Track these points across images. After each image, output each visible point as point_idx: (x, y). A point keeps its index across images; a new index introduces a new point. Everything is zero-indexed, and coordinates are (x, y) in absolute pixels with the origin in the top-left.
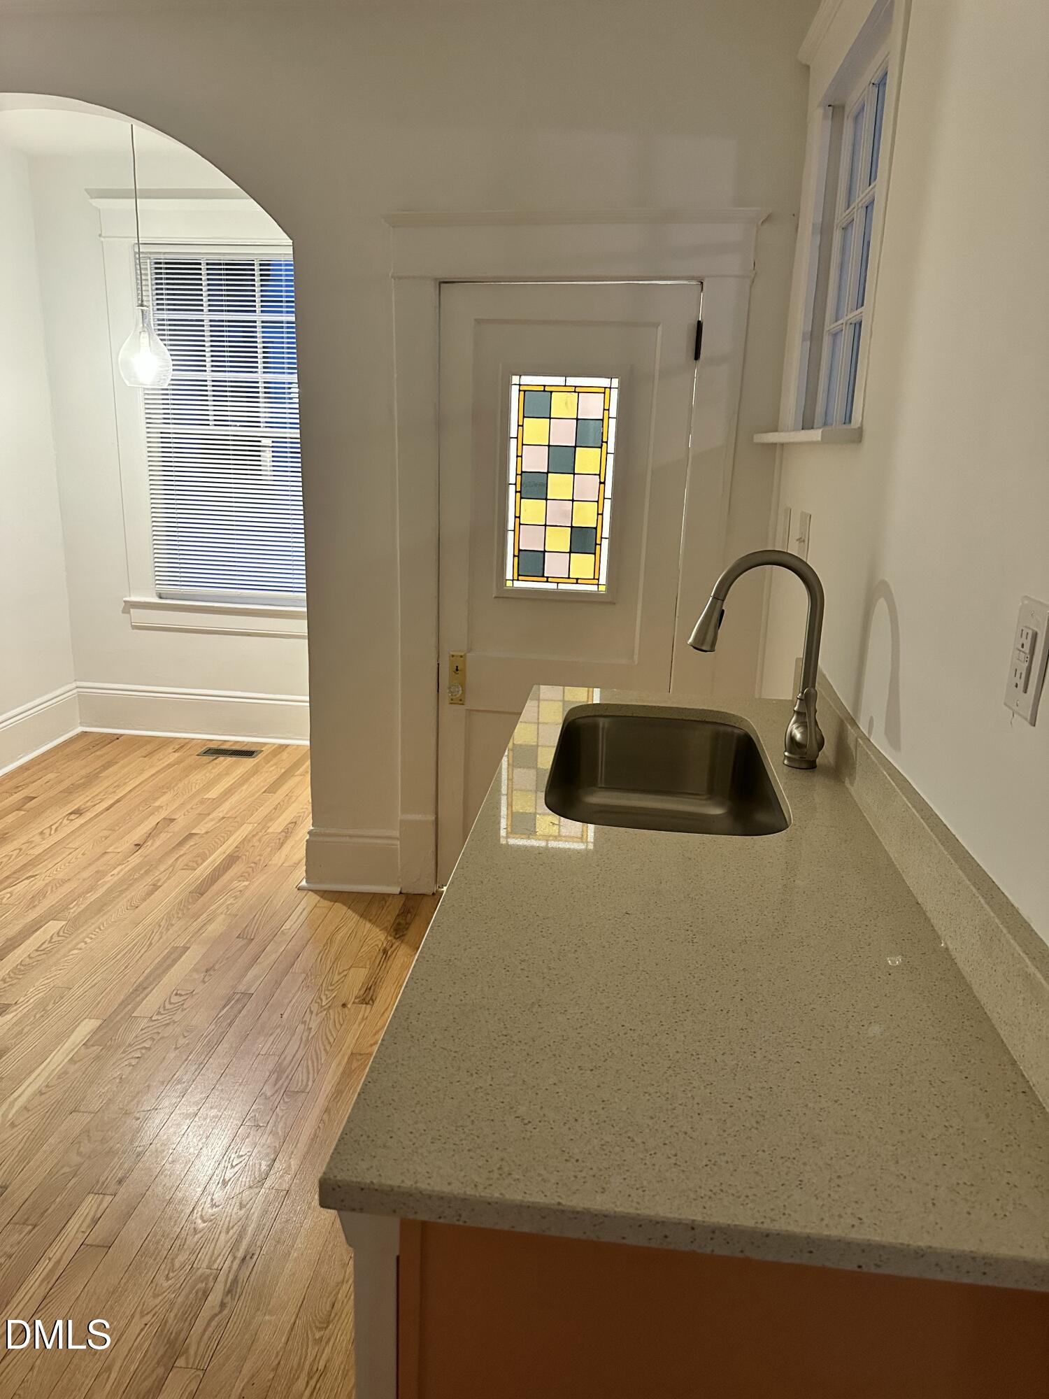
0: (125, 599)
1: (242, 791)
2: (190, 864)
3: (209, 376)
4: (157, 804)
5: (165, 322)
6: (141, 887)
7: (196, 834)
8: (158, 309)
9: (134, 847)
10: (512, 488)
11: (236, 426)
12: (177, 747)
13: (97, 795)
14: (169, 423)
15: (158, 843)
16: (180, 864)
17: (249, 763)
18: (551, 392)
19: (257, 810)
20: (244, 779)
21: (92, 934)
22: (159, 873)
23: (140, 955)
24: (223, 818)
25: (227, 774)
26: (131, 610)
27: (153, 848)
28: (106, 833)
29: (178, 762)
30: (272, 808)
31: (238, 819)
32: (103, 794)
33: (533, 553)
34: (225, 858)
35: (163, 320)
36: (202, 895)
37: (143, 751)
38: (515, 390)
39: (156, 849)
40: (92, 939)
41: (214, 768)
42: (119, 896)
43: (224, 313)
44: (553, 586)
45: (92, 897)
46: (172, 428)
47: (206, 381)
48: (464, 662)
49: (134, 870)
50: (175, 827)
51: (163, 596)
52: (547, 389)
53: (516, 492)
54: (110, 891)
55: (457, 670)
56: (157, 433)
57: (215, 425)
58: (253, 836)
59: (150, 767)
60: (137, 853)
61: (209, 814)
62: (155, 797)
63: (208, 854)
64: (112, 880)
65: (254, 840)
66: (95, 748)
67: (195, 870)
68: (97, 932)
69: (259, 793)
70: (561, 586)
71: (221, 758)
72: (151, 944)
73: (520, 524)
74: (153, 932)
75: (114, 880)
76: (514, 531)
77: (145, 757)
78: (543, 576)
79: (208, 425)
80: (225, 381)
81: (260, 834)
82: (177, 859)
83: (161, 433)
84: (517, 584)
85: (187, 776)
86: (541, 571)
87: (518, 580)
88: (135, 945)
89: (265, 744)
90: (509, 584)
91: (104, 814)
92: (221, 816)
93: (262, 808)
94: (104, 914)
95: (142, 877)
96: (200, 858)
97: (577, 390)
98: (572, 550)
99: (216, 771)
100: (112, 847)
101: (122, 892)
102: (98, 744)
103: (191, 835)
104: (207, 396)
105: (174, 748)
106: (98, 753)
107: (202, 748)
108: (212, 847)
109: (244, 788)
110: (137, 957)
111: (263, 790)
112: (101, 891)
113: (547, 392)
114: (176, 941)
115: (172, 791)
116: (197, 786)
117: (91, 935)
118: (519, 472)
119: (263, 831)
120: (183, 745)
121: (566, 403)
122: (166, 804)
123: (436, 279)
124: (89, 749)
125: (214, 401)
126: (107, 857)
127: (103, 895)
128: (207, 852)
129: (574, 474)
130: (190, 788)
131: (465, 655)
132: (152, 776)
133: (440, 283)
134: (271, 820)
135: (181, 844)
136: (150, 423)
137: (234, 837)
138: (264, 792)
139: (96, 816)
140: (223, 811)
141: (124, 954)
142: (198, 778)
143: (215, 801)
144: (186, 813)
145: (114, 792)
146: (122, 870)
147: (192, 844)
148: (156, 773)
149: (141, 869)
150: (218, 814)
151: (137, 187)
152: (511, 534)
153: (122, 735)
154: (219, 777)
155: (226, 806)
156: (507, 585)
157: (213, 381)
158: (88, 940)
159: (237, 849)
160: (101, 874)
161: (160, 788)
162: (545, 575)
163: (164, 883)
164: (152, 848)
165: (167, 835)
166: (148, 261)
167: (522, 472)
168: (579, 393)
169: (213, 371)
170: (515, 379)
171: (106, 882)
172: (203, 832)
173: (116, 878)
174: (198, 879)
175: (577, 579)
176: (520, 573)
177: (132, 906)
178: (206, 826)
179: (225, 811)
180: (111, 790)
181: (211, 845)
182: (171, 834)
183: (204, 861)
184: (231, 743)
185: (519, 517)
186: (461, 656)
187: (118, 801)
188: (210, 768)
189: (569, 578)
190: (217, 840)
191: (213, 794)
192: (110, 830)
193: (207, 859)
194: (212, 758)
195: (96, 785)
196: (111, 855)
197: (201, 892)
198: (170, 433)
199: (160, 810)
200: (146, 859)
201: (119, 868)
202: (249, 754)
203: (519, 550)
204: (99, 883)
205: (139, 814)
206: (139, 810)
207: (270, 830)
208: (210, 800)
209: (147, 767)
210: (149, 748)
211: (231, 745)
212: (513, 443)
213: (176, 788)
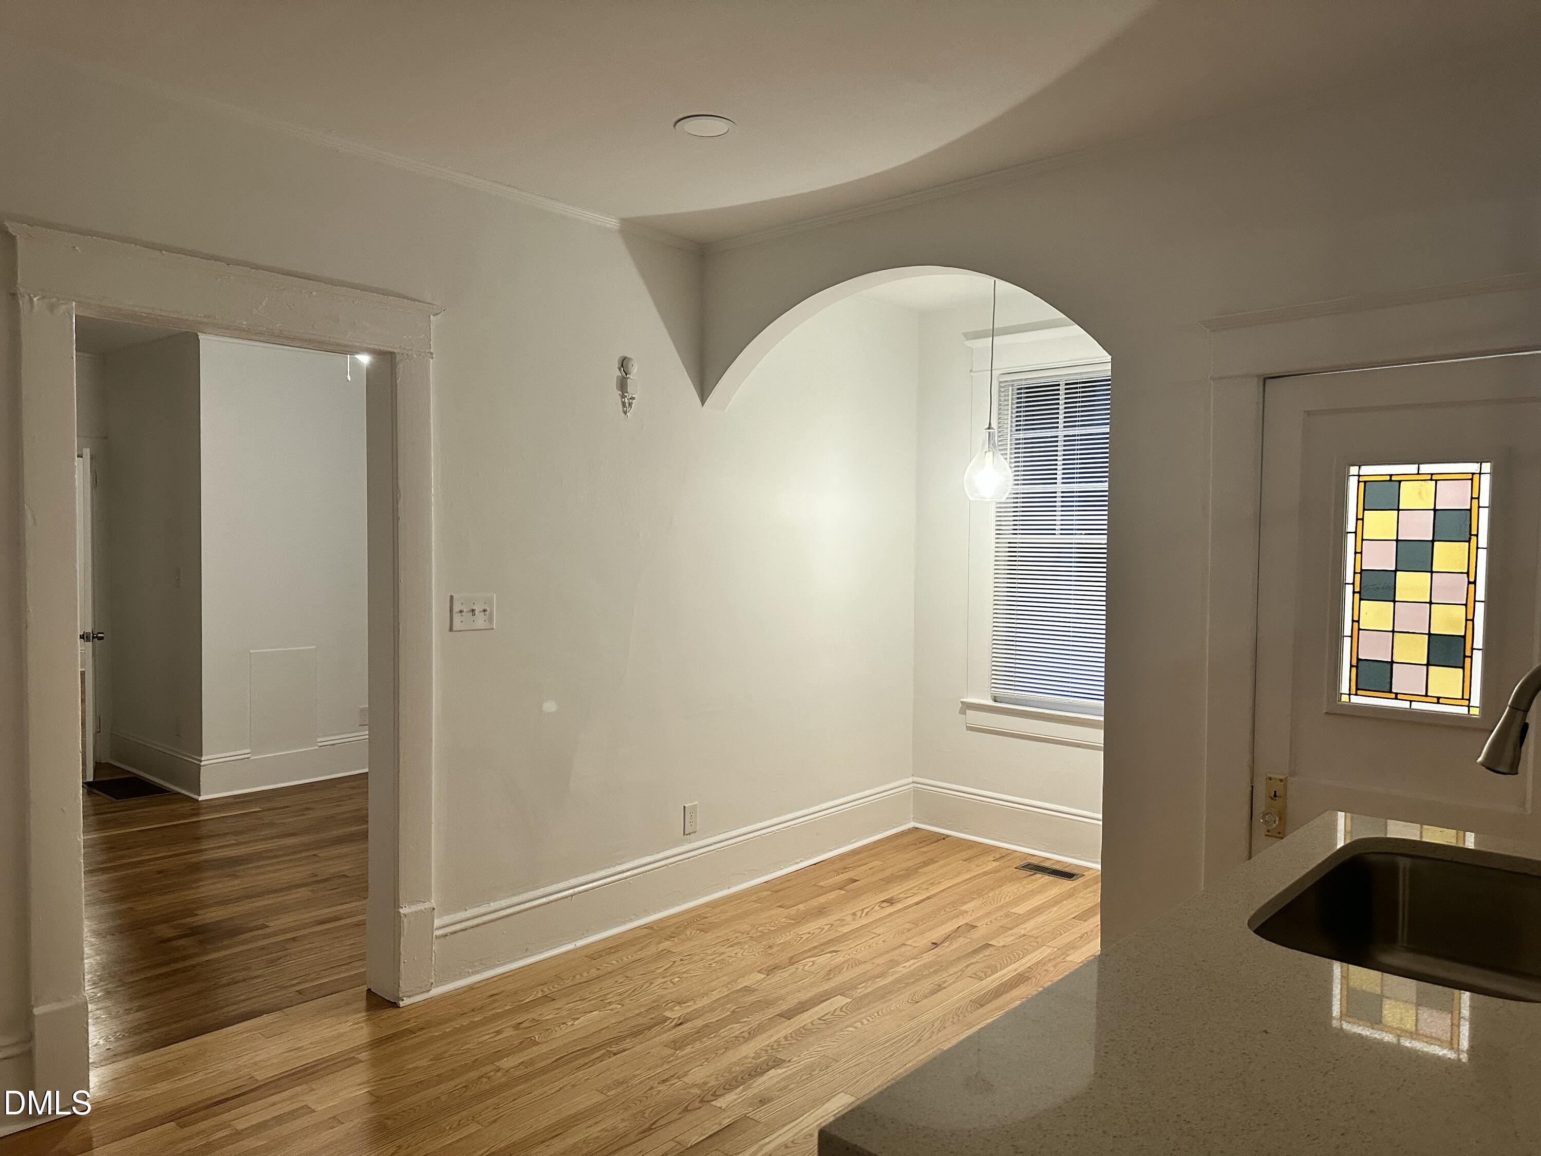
0: (962, 700)
1: (1051, 912)
2: (979, 973)
3: (1059, 487)
4: (964, 908)
5: (1021, 441)
6: (926, 985)
7: (991, 945)
8: (1017, 430)
9: (930, 945)
10: (1349, 589)
11: (1081, 534)
12: (998, 856)
13: (911, 889)
14: (1016, 534)
15: (955, 946)
16: (970, 972)
17: (1067, 884)
18: (1400, 482)
19: (1061, 934)
20: (1055, 902)
21: (870, 1017)
22: (947, 975)
23: (907, 1048)
24: (1024, 935)
25: (1040, 892)
26: (968, 711)
27: (948, 950)
28: (907, 926)
29: (996, 871)
30: (1079, 935)
31: (1039, 940)
32: (917, 888)
33: (1376, 664)
34: (1015, 975)
35: (1020, 439)
36: (982, 1006)
37: (965, 854)
38: (1353, 482)
39: (951, 951)
40: (868, 1021)
41: (1028, 884)
42: (904, 987)
43: (1077, 428)
44: (1406, 705)
45: (881, 982)
46: (1019, 538)
47: (1056, 492)
48: (1285, 787)
49: (925, 967)
50: (975, 935)
51: (997, 700)
52: (1394, 478)
53: (1354, 592)
54: (898, 981)
55: (1275, 796)
56: (1006, 543)
57: (1061, 534)
58: (1050, 960)
59: (968, 871)
60: (930, 952)
61: (1011, 929)
62: (965, 901)
63: (999, 968)
64: (901, 971)
65: (1050, 964)
66: (921, 845)
67: (982, 980)
68: (875, 1016)
69: (1068, 918)
70: (1415, 706)
71: (1038, 876)
72: (919, 1040)
73: (1359, 629)
74: (925, 1030)
75: (904, 972)
76: (1351, 636)
77: (965, 861)
78: (1391, 692)
79: (1055, 534)
80: (1073, 492)
81: (1058, 960)
82: (968, 966)
83: (1009, 543)
84: (1355, 699)
85: (1000, 886)
86: (1388, 685)
87: (1356, 694)
88: (906, 1037)
89: (1089, 869)
90: (1345, 698)
91: (913, 907)
92: (1023, 933)
93: (1067, 934)
94: (886, 1002)
95: (929, 975)
96: (990, 970)
97: (1434, 477)
98: (1431, 662)
99: (1030, 887)
100: (912, 941)
101: (907, 984)
102: (925, 841)
103: (988, 946)
104: (1055, 506)
105: (994, 857)
106: (924, 849)
107: (1022, 862)
108: (1006, 962)
109: (1055, 909)
110: (904, 1049)
111: (1073, 916)
112: (890, 979)
113: (1394, 483)
114: (944, 1043)
115: (981, 898)
116: (1007, 898)
117: (868, 1018)
118: (1358, 570)
119: (1062, 958)
120: (1005, 855)
121: (1420, 493)
122: (973, 909)
123: (1258, 376)
124: (916, 844)
125: (1062, 511)
126: (903, 949)
127: (890, 984)
128: (999, 966)
129: (1432, 572)
130: (999, 900)
131: (1286, 778)
132: (966, 880)
133: (1265, 379)
134: (1073, 948)
135: (976, 952)
136: (999, 534)
137: (1029, 957)
138: (1074, 918)
139: (906, 908)
140: (1026, 928)
141: (894, 1043)
142: (1010, 890)
143: (1020, 917)
144: (989, 923)
145: (927, 889)
146: (914, 964)
147: (987, 954)
148: (970, 878)
149: (931, 967)
150: (1020, 930)
151: (995, 327)
152: (1347, 641)
153: (948, 836)
154: (1033, 893)
155: (1030, 925)
156: (1343, 700)
157: (1063, 492)
158: (865, 1022)
159: (1029, 970)
160: (894, 963)
161: (971, 893)
162: (1393, 691)
163: (950, 985)
164: (946, 950)
165: (964, 941)
166: (1010, 388)
167: (1362, 570)
168: (1436, 481)
169: (1063, 483)
170: (1354, 470)
171: (896, 972)
172: (999, 945)
173: (908, 970)
174: (982, 990)
175: (1438, 698)
176: (1359, 687)
177: (913, 1000)
178: (1006, 939)
179: (1028, 929)
180: (925, 886)
181: (1004, 960)
182: (969, 940)
183: (993, 973)
184: (1053, 862)
185: (1358, 621)
186: (1281, 781)
187: (928, 898)
188: (1025, 882)
189: (1426, 695)
190: (1011, 956)
191: (1021, 909)
192: (914, 924)
193: (997, 972)
194: (1029, 873)
195: (914, 879)
196: (909, 948)
197: (982, 1003)
198: (1016, 543)
199: (965, 915)
200: (938, 959)
201: (912, 961)
202: (1069, 876)
203: (1358, 660)
204: (890, 971)
205: (943, 915)
206: (945, 910)
207: (1069, 958)
208: (1016, 915)
209: (965, 871)
210: (970, 853)
211: (1052, 864)
212: (1351, 538)
213: (986, 896)
